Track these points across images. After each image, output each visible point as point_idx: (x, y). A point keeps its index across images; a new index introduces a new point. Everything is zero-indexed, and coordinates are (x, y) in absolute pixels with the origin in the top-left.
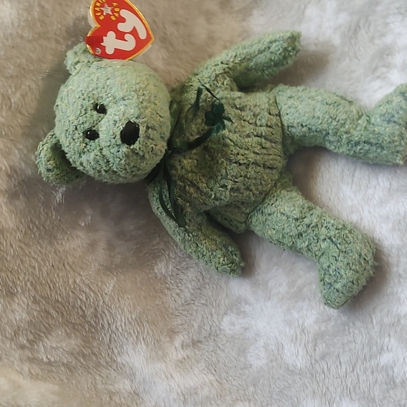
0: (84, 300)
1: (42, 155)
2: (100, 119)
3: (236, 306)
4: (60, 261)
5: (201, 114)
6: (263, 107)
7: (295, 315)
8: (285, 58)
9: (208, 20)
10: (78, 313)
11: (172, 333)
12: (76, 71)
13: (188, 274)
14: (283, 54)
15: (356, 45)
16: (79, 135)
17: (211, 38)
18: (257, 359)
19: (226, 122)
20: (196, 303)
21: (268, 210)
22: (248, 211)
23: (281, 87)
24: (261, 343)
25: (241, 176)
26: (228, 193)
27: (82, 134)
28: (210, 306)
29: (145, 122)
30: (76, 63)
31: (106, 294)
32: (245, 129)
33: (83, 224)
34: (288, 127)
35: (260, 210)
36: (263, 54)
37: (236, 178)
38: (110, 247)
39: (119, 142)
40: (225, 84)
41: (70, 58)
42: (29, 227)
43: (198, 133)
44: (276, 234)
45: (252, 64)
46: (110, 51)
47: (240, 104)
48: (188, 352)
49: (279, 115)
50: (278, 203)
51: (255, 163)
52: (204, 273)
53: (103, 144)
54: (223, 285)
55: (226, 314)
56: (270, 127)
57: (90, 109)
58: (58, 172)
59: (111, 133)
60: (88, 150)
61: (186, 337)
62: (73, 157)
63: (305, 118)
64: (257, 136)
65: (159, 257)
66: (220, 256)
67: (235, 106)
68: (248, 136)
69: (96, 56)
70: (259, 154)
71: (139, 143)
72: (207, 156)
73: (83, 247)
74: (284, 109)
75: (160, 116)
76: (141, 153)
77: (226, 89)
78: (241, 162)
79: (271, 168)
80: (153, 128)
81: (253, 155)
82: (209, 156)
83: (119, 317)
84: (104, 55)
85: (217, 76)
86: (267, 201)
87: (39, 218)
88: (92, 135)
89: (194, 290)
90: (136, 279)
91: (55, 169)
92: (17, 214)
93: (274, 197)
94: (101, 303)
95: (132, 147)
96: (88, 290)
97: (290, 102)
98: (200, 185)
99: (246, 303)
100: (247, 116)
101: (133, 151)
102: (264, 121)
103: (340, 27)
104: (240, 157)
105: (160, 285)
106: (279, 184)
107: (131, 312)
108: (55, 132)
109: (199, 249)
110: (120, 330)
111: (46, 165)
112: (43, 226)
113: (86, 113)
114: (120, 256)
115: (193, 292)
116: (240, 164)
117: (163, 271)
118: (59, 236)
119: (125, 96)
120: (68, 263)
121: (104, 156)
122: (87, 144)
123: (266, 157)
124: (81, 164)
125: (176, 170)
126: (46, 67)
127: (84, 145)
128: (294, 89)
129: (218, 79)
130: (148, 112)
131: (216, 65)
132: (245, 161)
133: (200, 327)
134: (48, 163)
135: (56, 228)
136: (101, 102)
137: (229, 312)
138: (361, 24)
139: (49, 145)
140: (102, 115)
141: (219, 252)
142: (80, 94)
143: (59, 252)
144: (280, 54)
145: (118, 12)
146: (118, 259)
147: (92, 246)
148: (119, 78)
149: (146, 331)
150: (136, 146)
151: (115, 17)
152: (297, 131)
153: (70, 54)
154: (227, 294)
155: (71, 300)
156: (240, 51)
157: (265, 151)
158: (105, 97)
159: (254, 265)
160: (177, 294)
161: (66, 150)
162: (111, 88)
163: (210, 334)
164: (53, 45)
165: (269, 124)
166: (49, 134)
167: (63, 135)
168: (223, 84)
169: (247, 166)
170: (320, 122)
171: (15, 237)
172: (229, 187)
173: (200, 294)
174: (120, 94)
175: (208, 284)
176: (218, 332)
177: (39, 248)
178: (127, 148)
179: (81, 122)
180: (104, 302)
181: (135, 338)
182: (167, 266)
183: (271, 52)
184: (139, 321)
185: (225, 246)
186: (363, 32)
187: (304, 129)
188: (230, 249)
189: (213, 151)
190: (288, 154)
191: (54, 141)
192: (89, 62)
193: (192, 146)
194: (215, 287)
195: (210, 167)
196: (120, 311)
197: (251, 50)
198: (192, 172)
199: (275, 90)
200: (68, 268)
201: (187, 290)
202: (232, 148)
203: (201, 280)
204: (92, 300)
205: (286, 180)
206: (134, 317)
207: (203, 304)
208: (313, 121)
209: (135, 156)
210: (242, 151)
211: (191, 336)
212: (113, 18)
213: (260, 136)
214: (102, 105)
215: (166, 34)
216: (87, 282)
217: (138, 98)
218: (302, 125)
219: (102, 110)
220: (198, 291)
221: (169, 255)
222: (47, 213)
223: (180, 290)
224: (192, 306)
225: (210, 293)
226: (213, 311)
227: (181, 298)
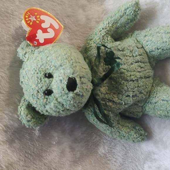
1: (22, 113)
2: (51, 82)
3: (149, 157)
5: (102, 60)
6: (133, 45)
8: (135, 16)
9: (84, 10)
12: (26, 59)
13: (117, 148)
14: (134, 14)
16: (41, 95)
19: (117, 60)
20: (127, 163)
21: (154, 101)
22: (142, 105)
23: (136, 32)
25: (136, 87)
26: (131, 99)
27: (42, 94)
28: (135, 162)
29: (78, 75)
30: (25, 54)
32: (129, 61)
33: (55, 143)
34: (150, 52)
35: (149, 102)
36: (123, 18)
37: (133, 89)
38: (72, 149)
39: (67, 91)
40: (109, 40)
41: (20, 53)
42: (26, 156)
43: (104, 71)
44: (163, 112)
45: (119, 24)
46: (42, 41)
47: (121, 48)
49: (143, 47)
50: (158, 95)
51: (141, 78)
52: (125, 145)
53: (57, 96)
54: (138, 148)
55: (144, 163)
56: (141, 55)
57: (43, 78)
58: (35, 120)
59: (60, 88)
60: (49, 102)
62: (41, 109)
63: (159, 45)
64: (136, 62)
65: (98, 145)
66: (133, 134)
67: (119, 50)
68: (132, 64)
69: (35, 46)
70: (140, 72)
71: (79, 88)
72: (113, 82)
73: (58, 155)
74: (144, 43)
75: (85, 69)
76: (81, 94)
77: (110, 42)
78: (134, 79)
79: (149, 77)
80: (84, 77)
81: (138, 74)
82: (114, 82)
84: (39, 45)
85: (103, 37)
86: (152, 96)
87: (30, 149)
88: (48, 92)
89: (123, 156)
90: (91, 162)
91: (32, 120)
92: (17, 151)
93: (154, 92)
95: (75, 92)
97: (146, 38)
98: (114, 100)
99: (154, 153)
100: (127, 53)
101: (76, 94)
102: (137, 53)
104: (132, 77)
105: (104, 160)
106: (154, 84)
108: (25, 98)
109: (121, 134)
111: (26, 118)
112: (33, 153)
113: (41, 81)
114: (79, 153)
115: (123, 157)
116: (133, 81)
117: (103, 151)
118: (44, 155)
119: (62, 64)
121: (59, 103)
122: (47, 99)
123: (145, 72)
124: (47, 111)
125: (99, 95)
126: (7, 62)
127: (46, 100)
128: (144, 31)
129: (105, 38)
131: (100, 31)
132: (136, 78)
134: (27, 117)
135: (41, 151)
136: (48, 72)
137: (146, 162)
139: (24, 107)
140: (51, 79)
141: (132, 132)
142: (34, 71)
143: (47, 163)
144: (133, 14)
145: (39, 18)
146: (78, 155)
147: (63, 152)
148: (54, 55)
150: (77, 90)
151: (38, 21)
152: (156, 53)
153: (19, 50)
154: (141, 153)
156: (110, 20)
157: (143, 69)
158: (49, 68)
159: (151, 132)
160: (115, 161)
161: (35, 106)
162: (51, 62)
164: (8, 48)
165: (140, 54)
166: (22, 100)
167: (31, 98)
168: (108, 40)
169: (137, 80)
170: (168, 44)
171: (20, 165)
172: (131, 96)
173: (127, 157)
174: (58, 64)
175: (129, 150)
177: (35, 166)
178: (72, 93)
179: (40, 87)
182: (104, 149)
183: (127, 15)
185: (134, 128)
187: (160, 50)
188: (137, 128)
189: (115, 78)
190: (153, 67)
191: (26, 103)
192: (32, 51)
193: (103, 79)
194: (134, 151)
195: (116, 88)
197: (116, 17)
198: (107, 93)
199: (134, 35)
201: (119, 157)
202: (126, 73)
203: (125, 150)
205: (157, 81)
207: (130, 162)
208: (163, 45)
209: (78, 97)
210: (132, 73)
212: (38, 22)
213: (138, 62)
214: (50, 73)
217: (69, 62)
218: (158, 49)
219: (50, 76)
220: (125, 156)
221: (103, 142)
222: (33, 145)
223: (116, 158)
224: (125, 165)
225: (132, 155)
226: (137, 164)
227: (118, 163)
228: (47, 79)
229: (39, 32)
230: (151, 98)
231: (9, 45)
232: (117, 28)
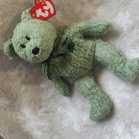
0: (13, 91)
1: (6, 47)
2: (27, 42)
3: (64, 105)
4: (7, 78)
5: (66, 45)
6: (89, 48)
7: (81, 116)
8: (103, 32)
10: (11, 94)
11: (40, 107)
12: (23, 21)
13: (51, 90)
14: (102, 31)
15: (131, 33)
16: (19, 45)
17: (81, 12)
18: (65, 124)
19: (74, 51)
20: (51, 100)
21: (81, 82)
22: (74, 80)
24: (68, 120)
25: (74, 70)
26: (68, 74)
27: (20, 45)
28: (56, 102)
29: (42, 48)
30: (24, 18)
31: (21, 91)
32: (80, 55)
33: (18, 68)
34: (96, 57)
35: (78, 81)
36: (96, 28)
37: (72, 71)
38: (26, 76)
39: (31, 53)
40: (78, 36)
43: (64, 51)
44: (81, 91)
45: (91, 30)
46: (38, 16)
47: (81, 45)
48: (44, 114)
49: (94, 52)
50: (85, 81)
51: (81, 67)
52: (56, 91)
54: (62, 97)
56: (90, 55)
57: (24, 37)
58: (10, 54)
59: (29, 49)
60: (21, 51)
61: (45, 109)
62: (16, 50)
63: (103, 56)
64: (84, 58)
65: (43, 82)
66: (62, 90)
68: (81, 57)
69: (32, 17)
70: (82, 64)
71: (38, 55)
72: (64, 60)
73: (16, 75)
74: (97, 50)
75: (48, 47)
76: (38, 58)
77: (78, 38)
78: (75, 66)
79: (86, 69)
80: (45, 51)
81: (80, 65)
82: (65, 60)
83: (24, 99)
84: (35, 17)
85: (76, 32)
86: (81, 79)
88: (23, 46)
89: (52, 95)
90: (33, 87)
91: (9, 53)
93: (84, 78)
94: (19, 93)
95: (35, 55)
96: (15, 89)
97: (100, 48)
98: (59, 69)
99: (67, 105)
100: (82, 50)
101: (36, 57)
102: (88, 53)
103: (128, 24)
104: (75, 64)
105: (41, 91)
106: (88, 74)
107: (28, 98)
109: (55, 85)
110: (24, 102)
111: (6, 50)
112: (3, 66)
113: (23, 38)
114: (29, 80)
116: (74, 67)
117: (43, 87)
118: (8, 70)
119: (37, 37)
120: (10, 79)
121: (26, 54)
122: (21, 49)
123: (85, 66)
124: (18, 54)
126: (14, 15)
127: (20, 49)
129: (76, 34)
130: (44, 45)
131: (77, 28)
132: (77, 66)
133: (50, 108)
134: (7, 50)
135: (8, 68)
136: (29, 36)
137: (61, 106)
138: (136, 27)
139: (8, 44)
140: (28, 41)
141: (62, 88)
142: (22, 31)
143: (8, 75)
144: (102, 30)
145: (45, 2)
146: (28, 80)
147: (20, 75)
148: (37, 29)
149: (32, 105)
150: (37, 55)
151: (43, 3)
152: (99, 59)
154: (62, 100)
155: (9, 90)
156: (88, 24)
157: (85, 64)
158: (30, 35)
159: (73, 95)
160: (46, 95)
161: (14, 47)
162: (33, 32)
163: (53, 111)
165: (89, 55)
166: (10, 40)
167: (14, 43)
168: (77, 36)
169: (77, 68)
170: (107, 60)
172: (69, 73)
173: (54, 97)
174: (36, 36)
175: (57, 95)
176: (56, 111)
177: (1, 73)
178: (34, 55)
179: (20, 41)
180: (20, 93)
181: (28, 106)
182: (45, 86)
183: (99, 28)
184: (30, 101)
185: (65, 87)
186: (135, 30)
187: (101, 60)
188: (66, 88)
189: (66, 59)
190: (94, 65)
191: (11, 43)
192: (29, 18)
194: (59, 97)
195: (64, 64)
196: (25, 97)
197: (92, 26)
198: (58, 63)
199: (97, 41)
200: (10, 80)
201: (49, 95)
202: (73, 61)
203: (55, 93)
204: (16, 92)
205: (91, 73)
206: (29, 100)
207: (53, 101)
208: (105, 59)
209: (36, 58)
210: (76, 63)
211: (46, 109)
212: (42, 4)
213: (85, 58)
214: (29, 37)
215: (64, 9)
216: (16, 86)
217: (42, 39)
218: (101, 58)
219: (28, 39)
220: (53, 96)
221: (46, 82)
222: (5, 63)
223: (47, 94)
224: (50, 100)
225: (57, 98)
226: (56, 104)
227: (47, 97)
228: (26, 39)
229: (40, 10)
230: (80, 80)
231: (20, 6)
232: (89, 32)
